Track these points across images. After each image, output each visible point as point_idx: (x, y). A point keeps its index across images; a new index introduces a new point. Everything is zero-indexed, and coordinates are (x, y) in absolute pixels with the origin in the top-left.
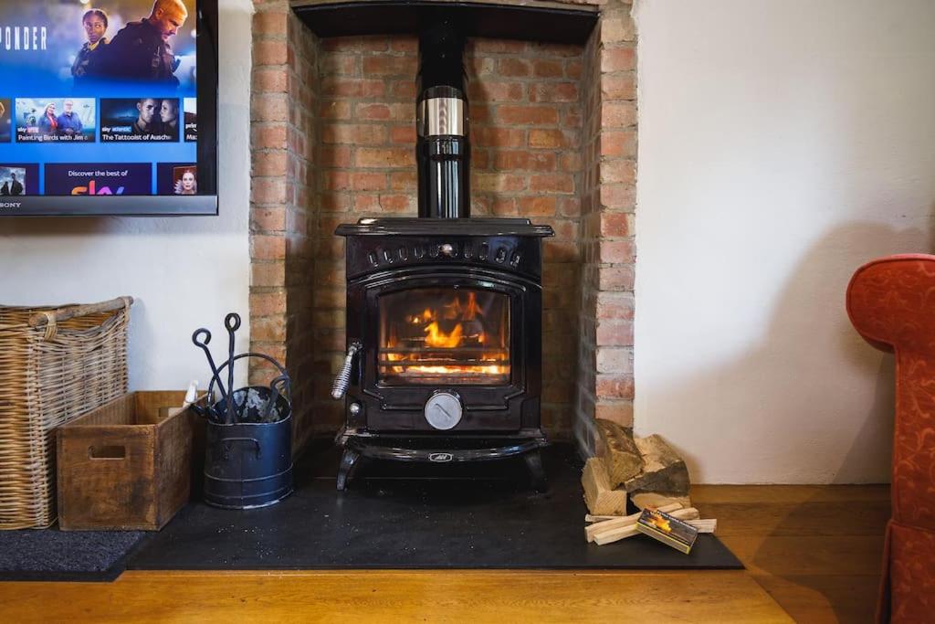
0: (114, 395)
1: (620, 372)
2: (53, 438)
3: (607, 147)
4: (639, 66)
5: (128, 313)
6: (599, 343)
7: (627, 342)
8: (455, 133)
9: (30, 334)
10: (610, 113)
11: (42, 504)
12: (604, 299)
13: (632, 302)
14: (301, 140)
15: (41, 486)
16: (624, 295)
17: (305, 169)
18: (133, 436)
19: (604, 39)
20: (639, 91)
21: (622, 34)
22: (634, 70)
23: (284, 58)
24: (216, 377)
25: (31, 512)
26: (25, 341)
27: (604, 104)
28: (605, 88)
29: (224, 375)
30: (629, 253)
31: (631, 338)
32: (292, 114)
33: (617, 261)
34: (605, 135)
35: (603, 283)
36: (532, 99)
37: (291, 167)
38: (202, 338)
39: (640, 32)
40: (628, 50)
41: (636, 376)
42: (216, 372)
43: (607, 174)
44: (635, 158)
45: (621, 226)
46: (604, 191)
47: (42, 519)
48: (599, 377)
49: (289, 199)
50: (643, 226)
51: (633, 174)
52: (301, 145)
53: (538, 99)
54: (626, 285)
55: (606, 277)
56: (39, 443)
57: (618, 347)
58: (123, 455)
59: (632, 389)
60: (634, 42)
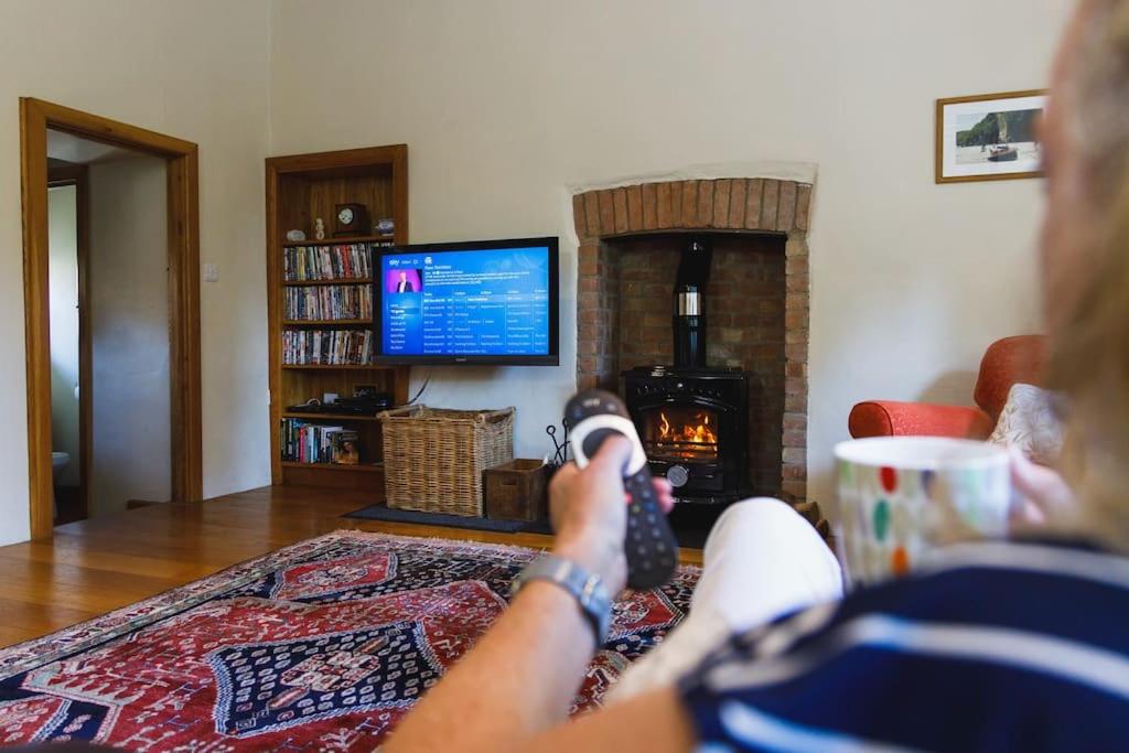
0: (507, 459)
1: (798, 462)
2: (485, 474)
3: (789, 322)
4: (810, 270)
5: (513, 415)
6: (783, 443)
7: (802, 444)
8: (695, 313)
9: (475, 425)
10: (791, 300)
11: (479, 506)
12: (787, 416)
13: (805, 419)
14: (607, 314)
15: (479, 497)
16: (801, 415)
17: (610, 330)
18: (519, 475)
19: (787, 253)
20: (810, 287)
21: (798, 251)
22: (807, 272)
23: (595, 270)
24: (558, 452)
25: (475, 508)
26: (473, 428)
27: (788, 294)
28: (788, 284)
29: (562, 450)
30: (804, 388)
31: (805, 441)
32: (601, 302)
33: (796, 393)
34: (788, 314)
35: (787, 406)
36: (762, 278)
37: (601, 333)
38: (551, 430)
39: (810, 249)
40: (803, 261)
41: (808, 466)
42: (558, 449)
43: (789, 339)
44: (807, 328)
45: (799, 371)
46: (787, 349)
47: (480, 512)
48: (783, 465)
49: (599, 352)
50: (812, 372)
51: (806, 339)
52: (608, 318)
53: (765, 279)
54: (802, 408)
55: (789, 402)
56: (479, 476)
57: (796, 447)
58: (514, 484)
59: (805, 474)
60: (807, 255)
